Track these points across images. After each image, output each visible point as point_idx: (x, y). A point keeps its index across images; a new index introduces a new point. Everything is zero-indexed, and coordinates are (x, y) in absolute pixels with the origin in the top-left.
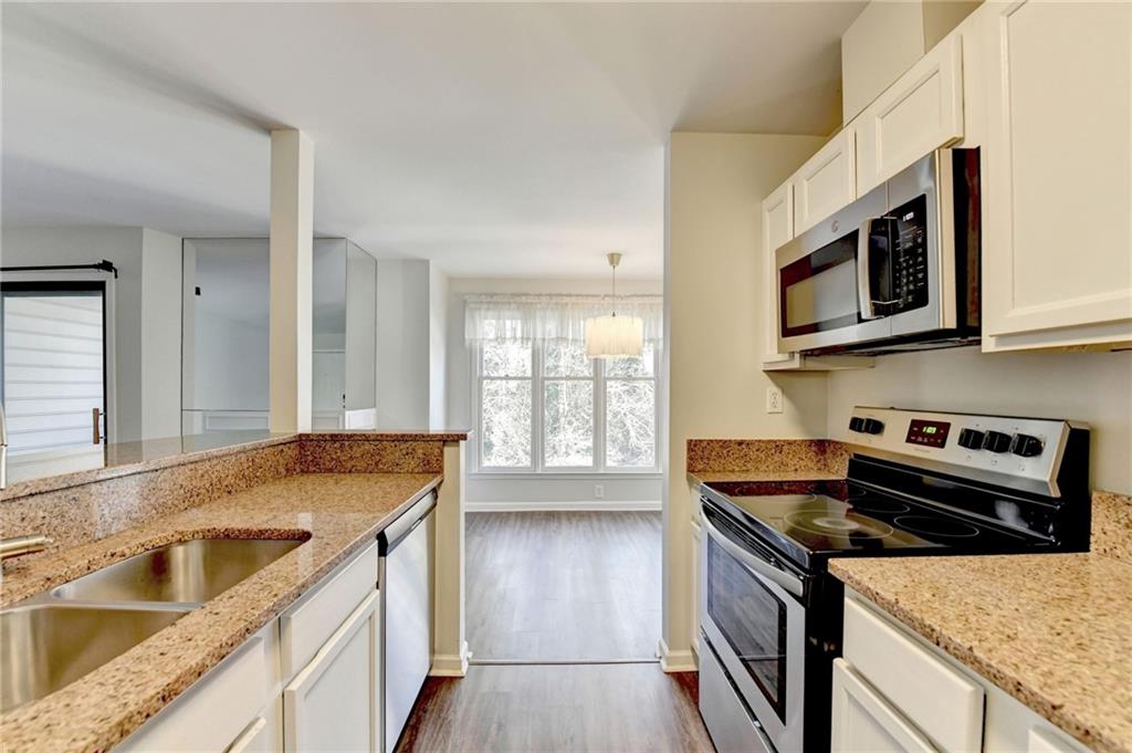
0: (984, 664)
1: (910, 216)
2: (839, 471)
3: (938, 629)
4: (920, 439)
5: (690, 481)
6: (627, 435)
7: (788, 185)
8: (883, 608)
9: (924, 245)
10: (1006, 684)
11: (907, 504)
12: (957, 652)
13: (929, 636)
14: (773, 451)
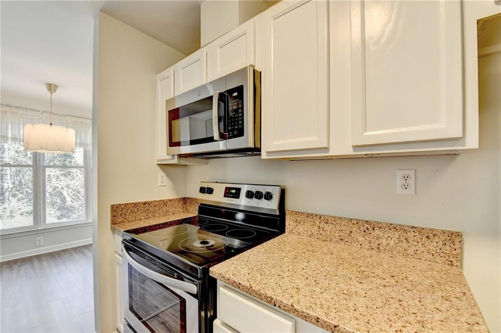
0: (300, 311)
1: (235, 94)
2: (193, 212)
3: (274, 297)
4: (229, 195)
5: (113, 230)
6: (64, 200)
7: (172, 69)
8: (244, 291)
9: (242, 108)
10: (312, 319)
11: (226, 224)
12: (285, 308)
13: (270, 302)
14: (162, 205)
